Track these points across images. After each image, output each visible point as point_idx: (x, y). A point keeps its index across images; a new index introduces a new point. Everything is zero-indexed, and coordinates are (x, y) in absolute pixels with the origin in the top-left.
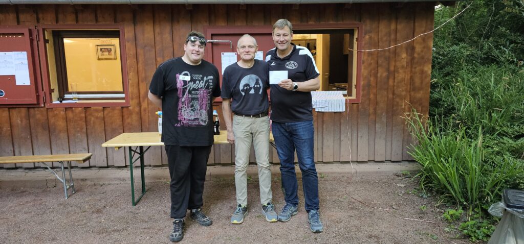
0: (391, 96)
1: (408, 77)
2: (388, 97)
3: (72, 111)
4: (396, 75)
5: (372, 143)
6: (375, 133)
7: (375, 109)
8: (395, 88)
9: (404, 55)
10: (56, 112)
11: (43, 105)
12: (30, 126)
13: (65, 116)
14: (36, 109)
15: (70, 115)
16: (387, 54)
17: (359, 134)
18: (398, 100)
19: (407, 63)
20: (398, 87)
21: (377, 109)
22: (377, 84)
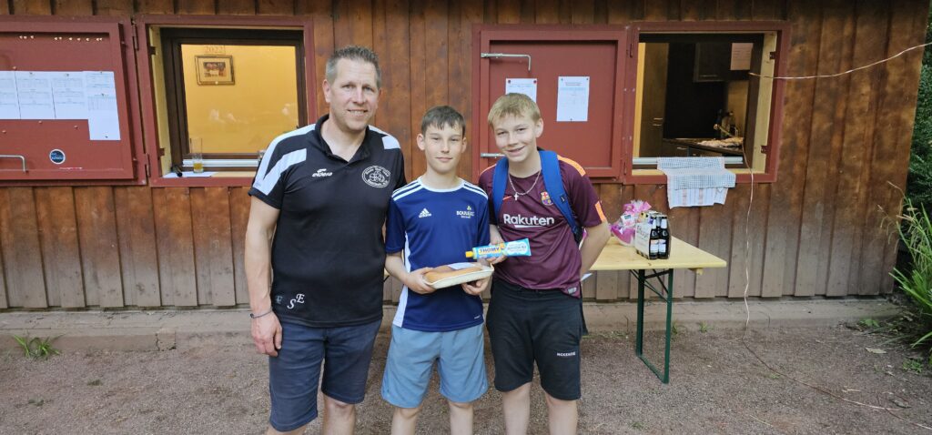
0: (833, 169)
1: (870, 132)
2: (828, 171)
3: (204, 195)
4: (848, 127)
5: (792, 261)
6: (799, 242)
7: (802, 195)
8: (844, 153)
9: (866, 89)
10: (170, 196)
11: (144, 182)
12: (117, 226)
13: (188, 204)
14: (129, 189)
15: (199, 201)
16: (833, 85)
17: (768, 243)
18: (847, 176)
19: (870, 103)
20: (850, 151)
21: (807, 194)
22: (808, 145)
